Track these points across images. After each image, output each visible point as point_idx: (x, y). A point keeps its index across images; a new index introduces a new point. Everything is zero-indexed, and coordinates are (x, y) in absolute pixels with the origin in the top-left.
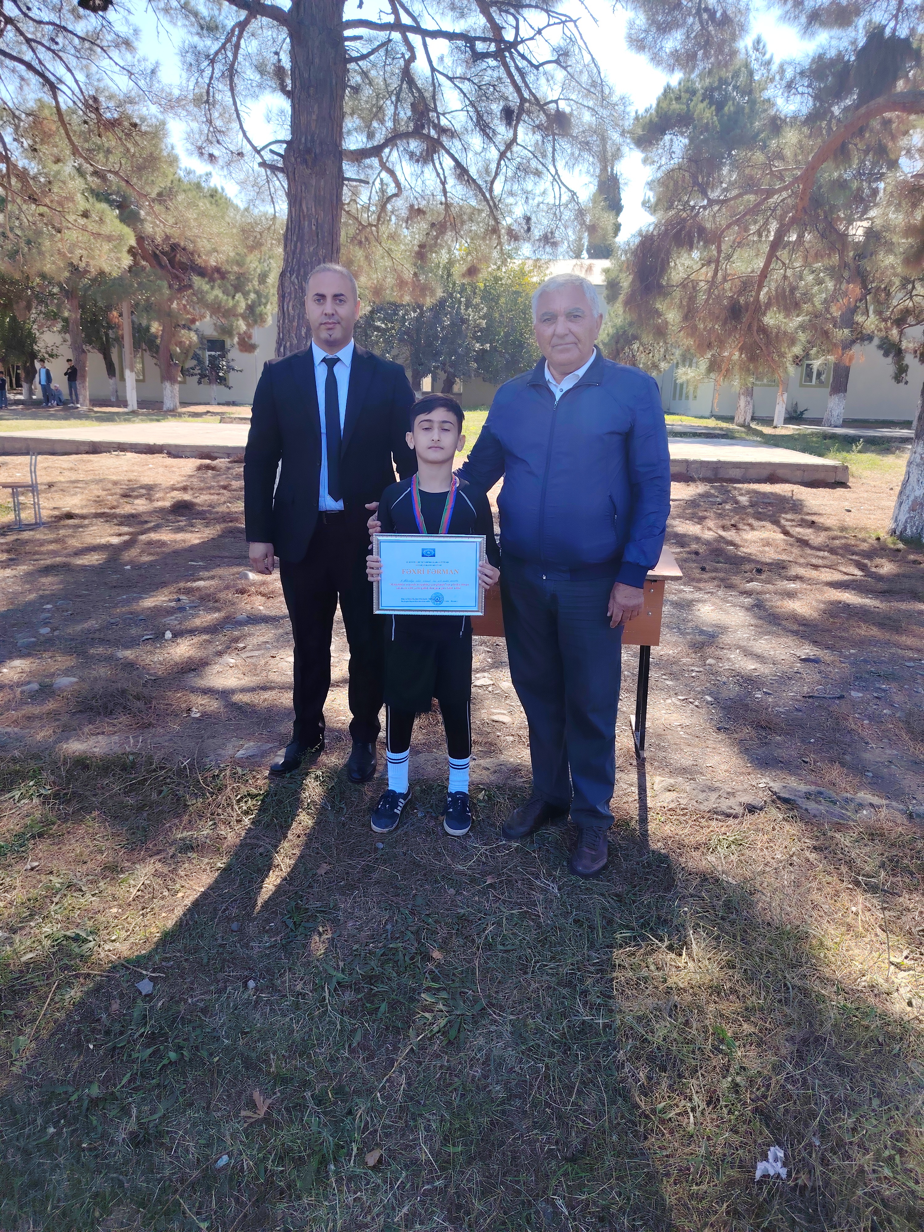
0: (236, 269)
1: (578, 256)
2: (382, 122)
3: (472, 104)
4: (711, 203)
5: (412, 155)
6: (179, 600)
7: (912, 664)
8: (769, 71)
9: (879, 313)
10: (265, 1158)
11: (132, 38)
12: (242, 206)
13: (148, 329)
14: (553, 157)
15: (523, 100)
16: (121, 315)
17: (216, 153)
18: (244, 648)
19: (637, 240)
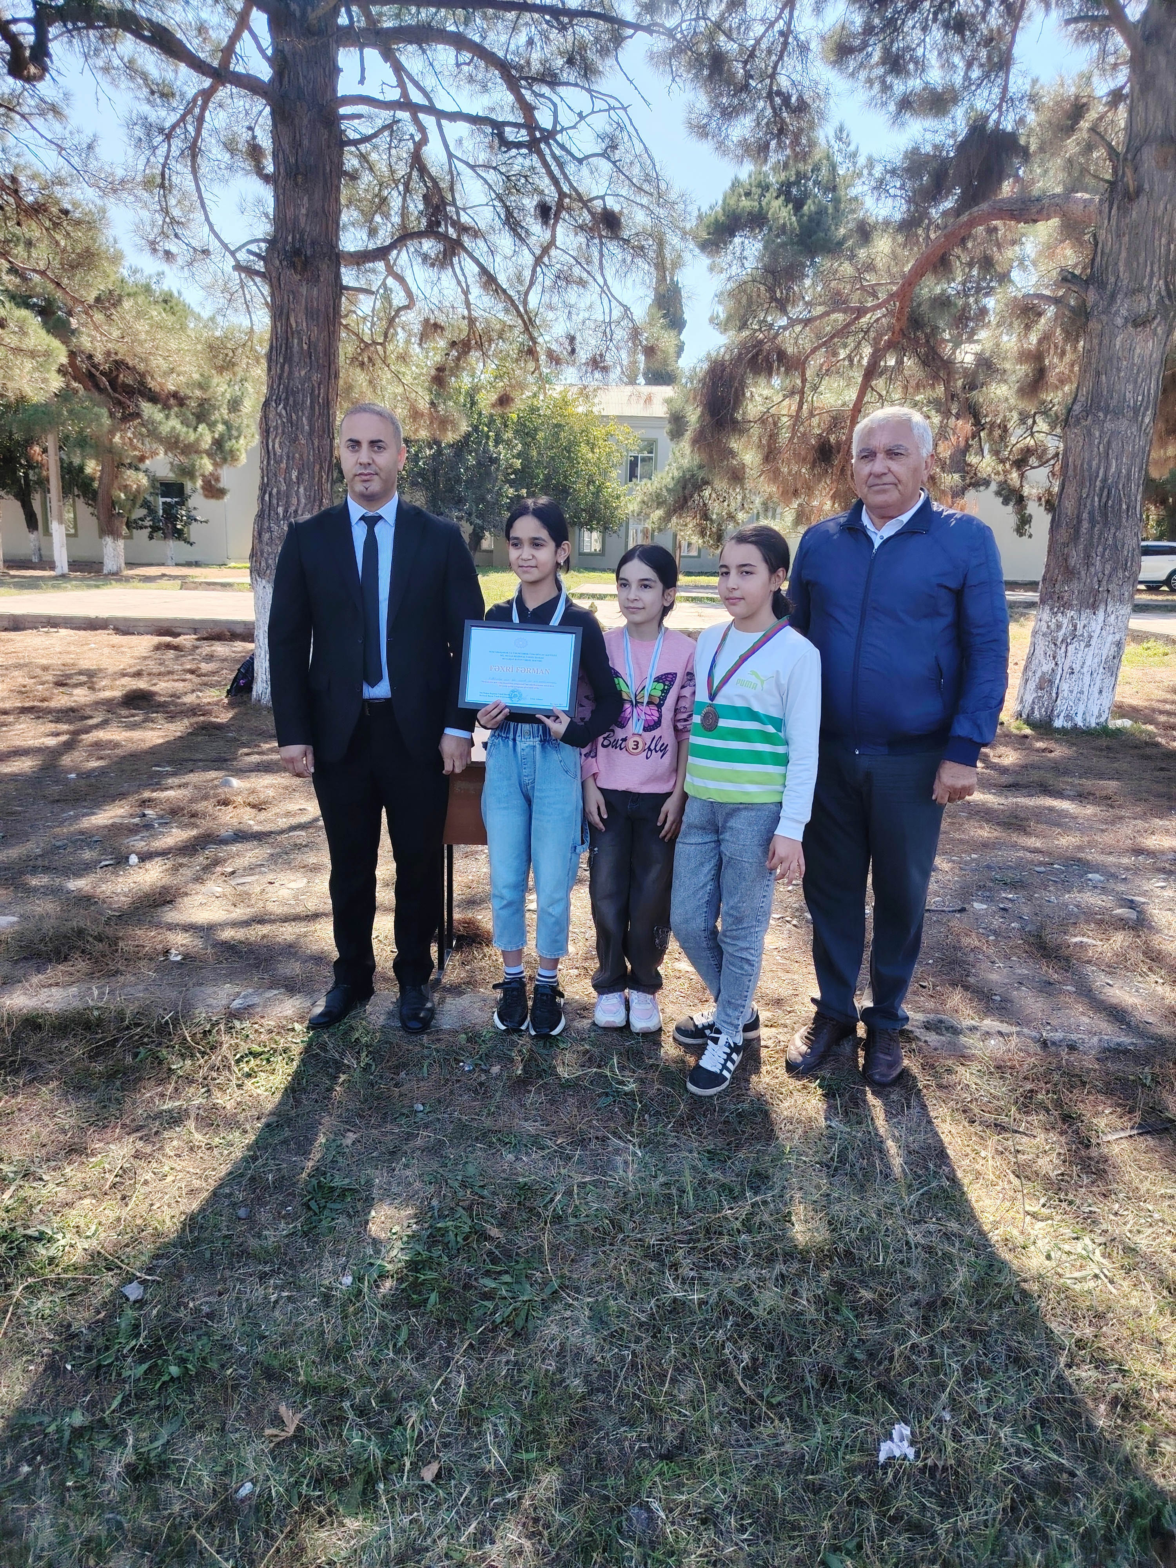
0: (198, 393)
1: (632, 381)
2: (386, 216)
3: (499, 198)
4: (792, 323)
5: (425, 257)
6: (144, 815)
7: (1042, 869)
8: (855, 164)
9: (996, 453)
10: (297, 1483)
11: (62, 105)
12: (206, 314)
13: (81, 469)
14: (601, 263)
15: (562, 195)
16: (45, 451)
17: (174, 249)
18: (233, 873)
19: (705, 366)
